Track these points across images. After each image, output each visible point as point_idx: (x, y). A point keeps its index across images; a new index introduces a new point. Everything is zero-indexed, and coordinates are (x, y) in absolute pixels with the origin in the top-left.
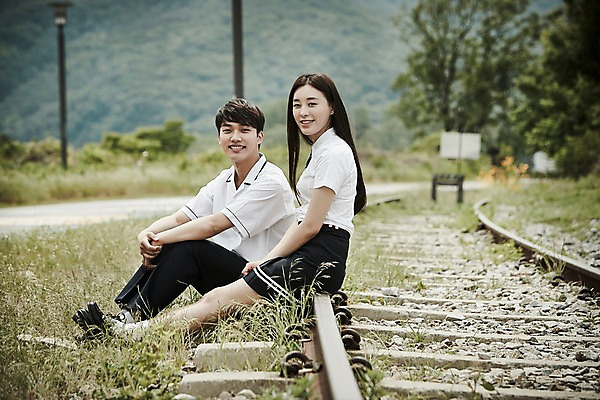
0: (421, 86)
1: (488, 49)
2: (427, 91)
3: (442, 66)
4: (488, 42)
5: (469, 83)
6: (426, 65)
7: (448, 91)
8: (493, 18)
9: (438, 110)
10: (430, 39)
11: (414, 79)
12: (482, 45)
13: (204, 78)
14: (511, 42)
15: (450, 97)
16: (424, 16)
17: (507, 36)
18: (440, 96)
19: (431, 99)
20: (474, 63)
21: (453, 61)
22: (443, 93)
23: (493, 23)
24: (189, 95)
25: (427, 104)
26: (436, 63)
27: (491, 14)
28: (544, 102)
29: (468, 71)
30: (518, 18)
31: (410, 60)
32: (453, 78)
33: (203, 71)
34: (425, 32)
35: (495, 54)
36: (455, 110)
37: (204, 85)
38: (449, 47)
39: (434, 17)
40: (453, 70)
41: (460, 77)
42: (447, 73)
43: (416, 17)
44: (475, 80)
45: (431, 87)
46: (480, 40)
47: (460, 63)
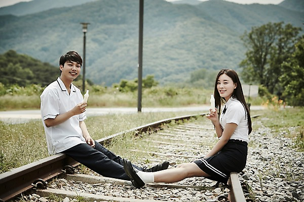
0: (251, 66)
1: (281, 51)
2: (254, 67)
3: (261, 57)
4: (281, 48)
5: (271, 65)
6: (254, 56)
7: (263, 68)
8: (283, 38)
9: (258, 76)
10: (256, 46)
11: (249, 62)
12: (278, 50)
13: (172, 59)
14: (290, 48)
15: (264, 70)
16: (254, 36)
17: (289, 46)
18: (259, 70)
19: (255, 71)
20: (274, 57)
21: (265, 55)
22: (261, 69)
23: (283, 40)
24: (166, 66)
25: (254, 73)
26: (258, 56)
27: (282, 36)
28: (293, 74)
29: (272, 59)
30: (294, 39)
31: (247, 54)
32: (265, 62)
33: (172, 56)
34: (254, 43)
35: (284, 53)
36: (265, 76)
37: (172, 62)
38: (264, 50)
39: (258, 37)
40: (265, 59)
41: (269, 62)
42: (263, 60)
43: (251, 37)
44: (274, 63)
45: (256, 66)
46: (277, 47)
47: (268, 57)
